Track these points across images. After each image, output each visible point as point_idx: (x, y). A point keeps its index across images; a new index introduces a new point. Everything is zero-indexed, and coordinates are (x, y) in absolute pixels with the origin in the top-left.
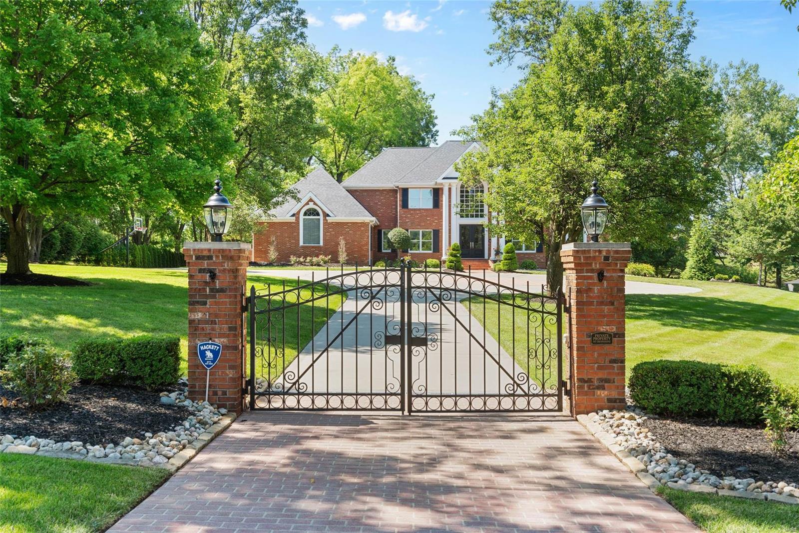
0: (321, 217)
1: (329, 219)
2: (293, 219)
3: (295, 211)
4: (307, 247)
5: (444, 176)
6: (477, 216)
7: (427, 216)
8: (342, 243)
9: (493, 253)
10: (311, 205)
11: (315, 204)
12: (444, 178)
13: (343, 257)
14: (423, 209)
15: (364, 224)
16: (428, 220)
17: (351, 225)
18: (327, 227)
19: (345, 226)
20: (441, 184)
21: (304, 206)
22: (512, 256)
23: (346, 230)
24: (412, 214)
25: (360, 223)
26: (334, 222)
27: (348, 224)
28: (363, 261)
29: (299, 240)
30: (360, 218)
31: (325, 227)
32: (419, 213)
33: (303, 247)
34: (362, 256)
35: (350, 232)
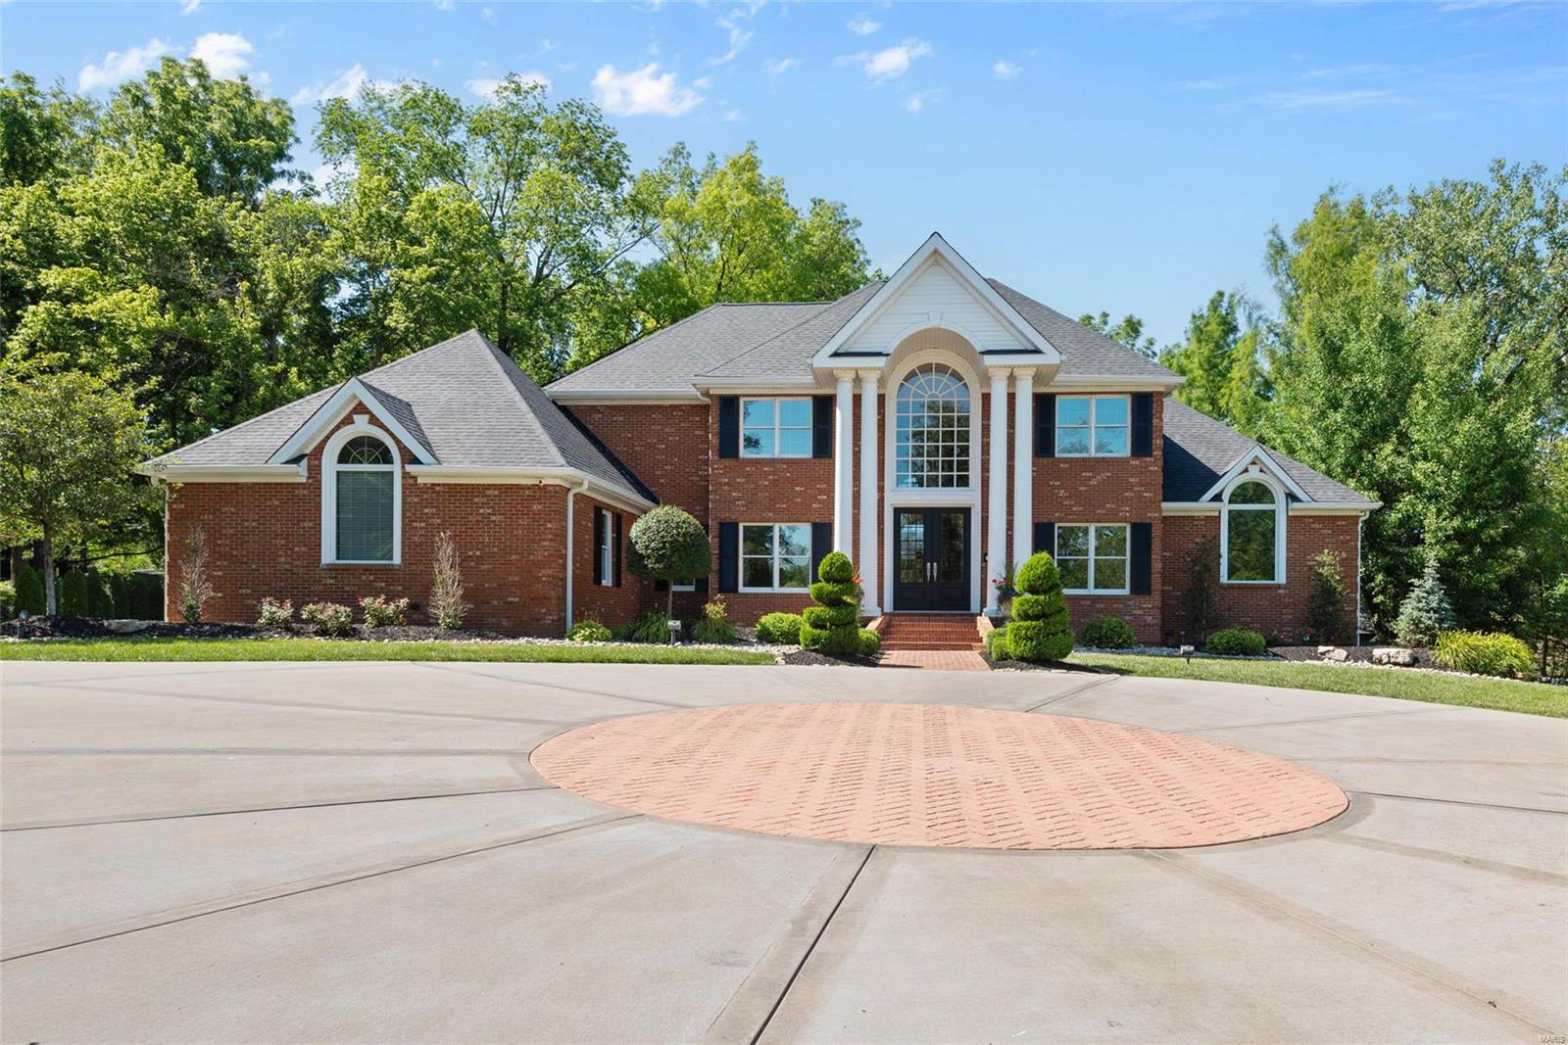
0: (396, 468)
1: (427, 473)
2: (300, 473)
3: (304, 443)
4: (346, 568)
5: (831, 348)
6: (948, 482)
7: (793, 482)
8: (446, 551)
9: (992, 593)
10: (361, 427)
11: (374, 421)
12: (836, 354)
13: (446, 601)
14: (783, 461)
15: (549, 495)
16: (798, 494)
17: (496, 493)
18: (416, 500)
19: (476, 500)
20: (831, 378)
21: (338, 428)
22: (1049, 604)
23: (481, 511)
24: (749, 475)
25: (528, 487)
26: (439, 485)
27: (488, 492)
28: (538, 620)
29: (320, 545)
30: (522, 469)
31: (409, 499)
32: (771, 473)
33: (331, 568)
34: (533, 599)
35: (493, 518)
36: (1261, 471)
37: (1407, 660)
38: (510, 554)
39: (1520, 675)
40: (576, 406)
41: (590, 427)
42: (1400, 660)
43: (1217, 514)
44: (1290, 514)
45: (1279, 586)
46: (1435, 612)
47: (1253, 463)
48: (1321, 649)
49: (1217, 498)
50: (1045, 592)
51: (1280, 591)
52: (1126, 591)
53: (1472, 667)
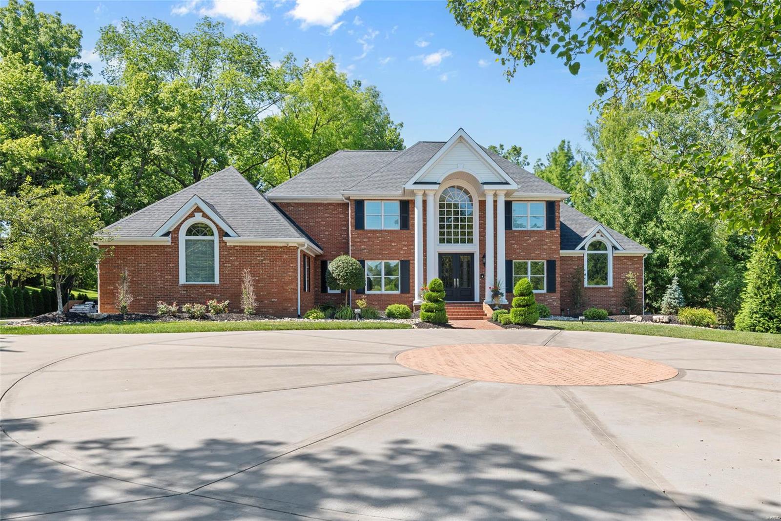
0: (216, 238)
1: (230, 241)
2: (168, 241)
3: (170, 226)
4: (192, 286)
5: (414, 179)
6: (463, 241)
7: (391, 241)
8: (248, 279)
9: (488, 293)
10: (198, 218)
11: (205, 215)
12: (415, 183)
13: (249, 301)
14: (386, 231)
15: (289, 250)
16: (393, 247)
17: (266, 250)
18: (226, 253)
19: (256, 253)
20: (412, 193)
21: (186, 219)
22: (529, 300)
23: (258, 258)
24: (369, 238)
25: (281, 247)
26: (237, 246)
27: (262, 250)
28: (287, 309)
29: (178, 275)
30: (279, 239)
31: (222, 253)
32: (380, 237)
33: (184, 286)
34: (284, 300)
35: (264, 262)
36: (601, 236)
37: (667, 320)
38: (273, 279)
39: (712, 326)
40: (280, 203)
41: (288, 213)
42: (664, 321)
43: (582, 255)
44: (614, 255)
45: (609, 288)
46: (677, 299)
47: (598, 232)
48: (631, 316)
49: (583, 248)
50: (527, 295)
51: (611, 290)
52: (545, 291)
53: (693, 323)
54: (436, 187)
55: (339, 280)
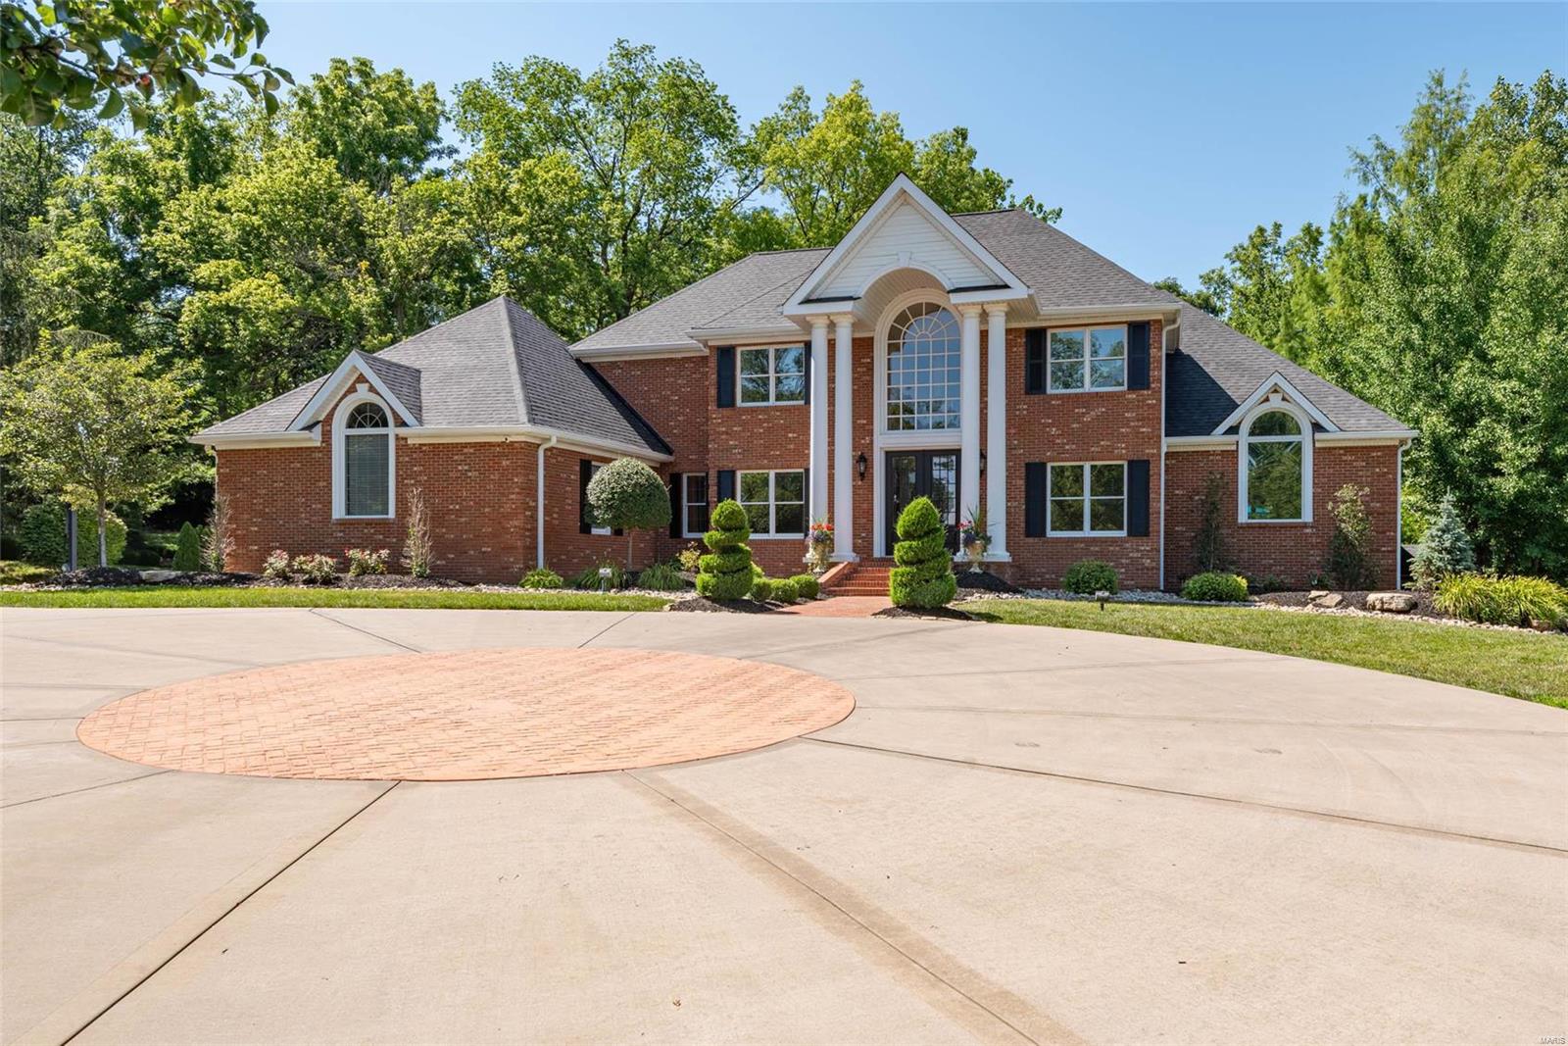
0: (391, 430)
1: (415, 434)
2: (315, 439)
3: (317, 410)
4: (353, 523)
5: (801, 295)
6: (939, 424)
7: (787, 429)
10: (363, 395)
12: (807, 301)
13: (416, 551)
14: (776, 409)
15: (512, 450)
16: (790, 440)
17: (472, 451)
18: (407, 459)
19: (456, 457)
20: (806, 325)
21: (345, 396)
22: (922, 550)
23: (460, 468)
24: (744, 424)
25: (499, 445)
26: (425, 445)
27: (465, 450)
28: (507, 568)
29: (331, 503)
30: (493, 427)
31: (401, 459)
32: (765, 421)
33: (341, 523)
34: (503, 549)
35: (470, 474)
36: (1284, 399)
37: (1401, 605)
38: (484, 507)
39: (1535, 623)
40: (599, 363)
41: (611, 382)
42: (1393, 606)
43: (1234, 448)
44: (1318, 445)
45: (1305, 525)
46: (1449, 553)
47: (1276, 391)
48: (1314, 593)
49: (1233, 430)
50: (920, 537)
51: (1308, 531)
52: (1124, 533)
53: (1474, 614)
54: (848, 306)
55: (599, 507)
